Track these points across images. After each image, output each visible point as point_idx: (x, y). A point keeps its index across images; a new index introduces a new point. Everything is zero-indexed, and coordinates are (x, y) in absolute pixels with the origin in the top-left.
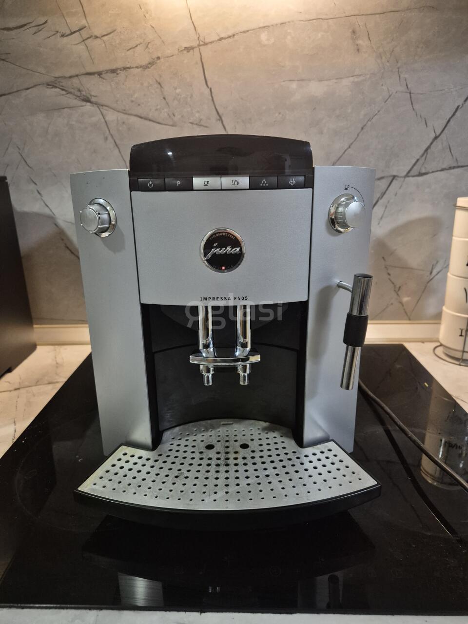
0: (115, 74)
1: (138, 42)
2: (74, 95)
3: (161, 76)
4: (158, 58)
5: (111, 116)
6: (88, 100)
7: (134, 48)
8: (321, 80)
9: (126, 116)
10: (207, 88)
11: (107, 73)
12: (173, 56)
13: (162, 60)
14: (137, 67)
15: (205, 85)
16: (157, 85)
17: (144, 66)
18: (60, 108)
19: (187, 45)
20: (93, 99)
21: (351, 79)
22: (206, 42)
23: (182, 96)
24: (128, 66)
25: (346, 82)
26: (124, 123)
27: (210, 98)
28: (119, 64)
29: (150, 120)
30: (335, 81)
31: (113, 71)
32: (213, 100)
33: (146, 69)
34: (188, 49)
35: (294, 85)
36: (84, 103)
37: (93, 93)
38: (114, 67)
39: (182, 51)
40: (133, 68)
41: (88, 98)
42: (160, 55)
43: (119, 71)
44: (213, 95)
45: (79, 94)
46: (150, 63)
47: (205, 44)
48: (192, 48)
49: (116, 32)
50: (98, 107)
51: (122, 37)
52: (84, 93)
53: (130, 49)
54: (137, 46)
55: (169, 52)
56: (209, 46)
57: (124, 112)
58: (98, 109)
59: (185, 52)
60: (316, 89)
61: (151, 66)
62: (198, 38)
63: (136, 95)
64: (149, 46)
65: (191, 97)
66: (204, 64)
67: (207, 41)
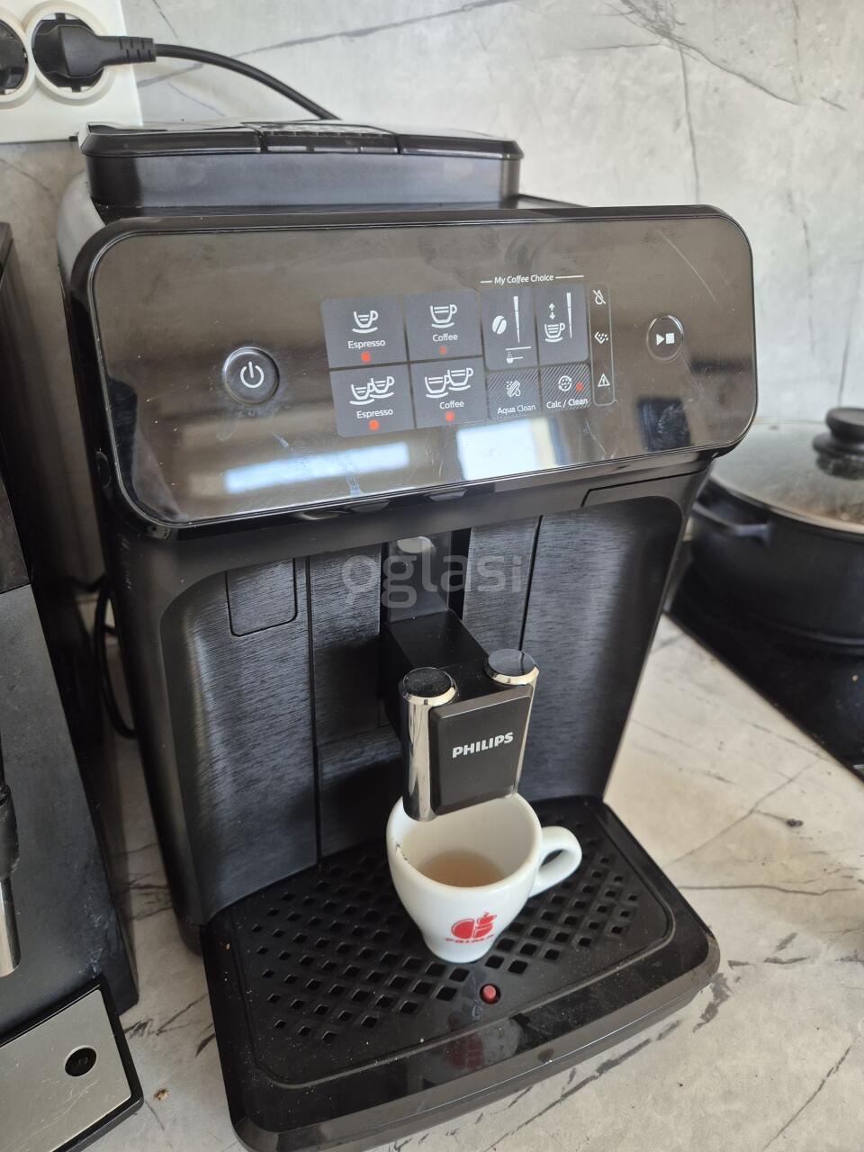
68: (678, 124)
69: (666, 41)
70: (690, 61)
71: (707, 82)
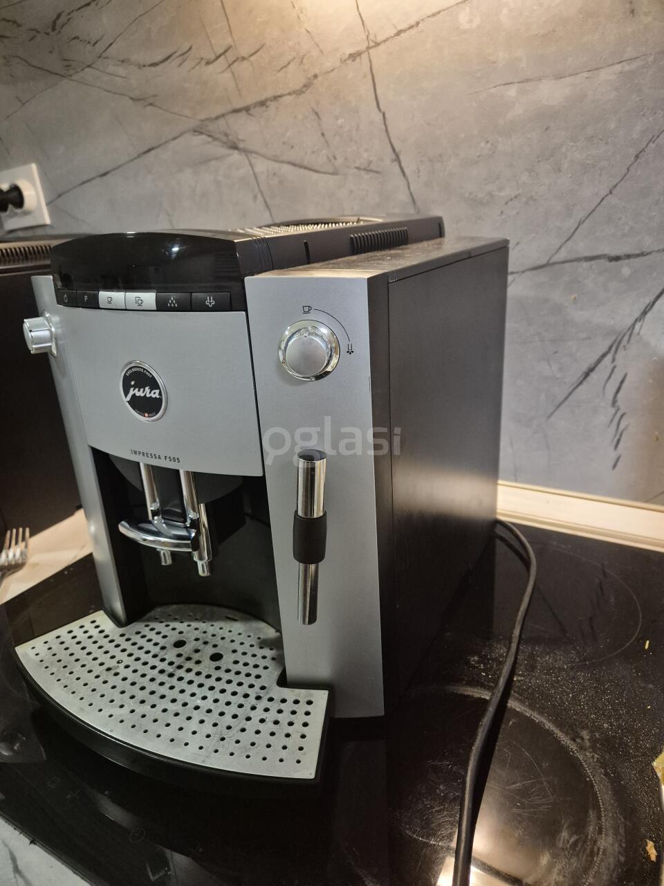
0: (264, 108)
1: (290, 58)
2: (221, 141)
3: (318, 103)
4: (316, 76)
5: (261, 166)
6: (234, 147)
7: (285, 67)
8: (559, 77)
9: (277, 165)
10: (378, 112)
11: (255, 107)
12: (333, 70)
13: (320, 78)
14: (289, 94)
15: (376, 109)
16: (313, 117)
17: (298, 90)
18: (206, 161)
19: (352, 50)
20: (241, 145)
21: (618, 68)
22: (378, 42)
23: (346, 129)
24: (279, 94)
25: (606, 75)
26: (275, 174)
27: (383, 127)
28: (269, 93)
29: (306, 168)
30: (585, 75)
31: (262, 104)
32: (387, 130)
33: (300, 94)
34: (353, 56)
35: (512, 92)
36: (231, 151)
37: (240, 137)
38: (263, 98)
39: (345, 60)
40: (284, 95)
41: (235, 143)
42: (317, 71)
43: (269, 103)
44: (387, 123)
45: (224, 139)
46: (305, 86)
47: (377, 44)
48: (359, 54)
49: (264, 47)
50: (247, 156)
51: (272, 53)
52: (230, 138)
53: (282, 68)
54: (289, 63)
55: (328, 65)
56: (382, 47)
57: (276, 159)
58: (245, 158)
59: (349, 62)
60: (551, 93)
61: (306, 90)
62: (368, 36)
63: (288, 134)
64: (305, 61)
65: (357, 130)
66: (375, 76)
67: (379, 39)
68: (255, 198)
69: (236, 152)
70: (253, 160)
71: (268, 171)
